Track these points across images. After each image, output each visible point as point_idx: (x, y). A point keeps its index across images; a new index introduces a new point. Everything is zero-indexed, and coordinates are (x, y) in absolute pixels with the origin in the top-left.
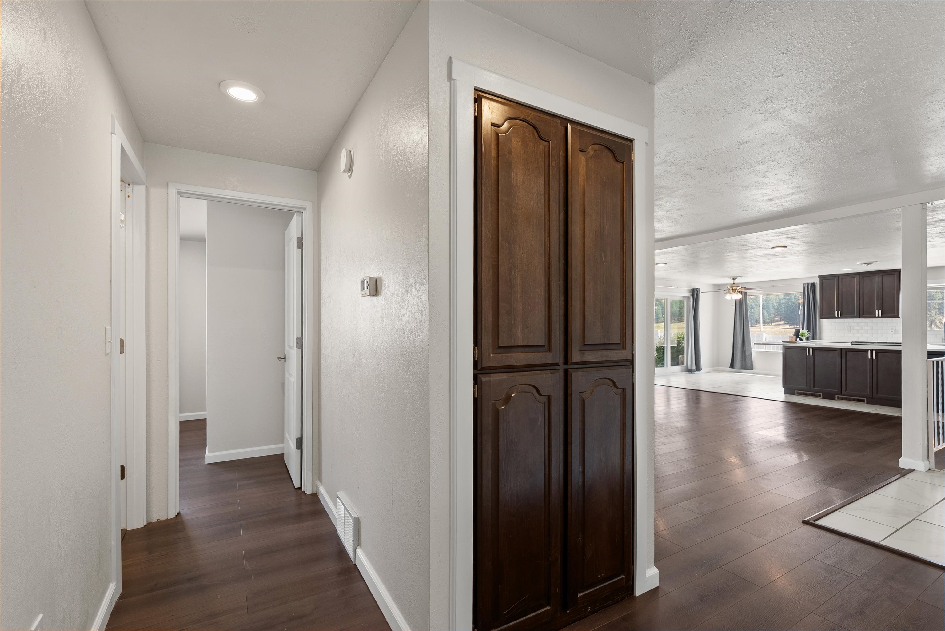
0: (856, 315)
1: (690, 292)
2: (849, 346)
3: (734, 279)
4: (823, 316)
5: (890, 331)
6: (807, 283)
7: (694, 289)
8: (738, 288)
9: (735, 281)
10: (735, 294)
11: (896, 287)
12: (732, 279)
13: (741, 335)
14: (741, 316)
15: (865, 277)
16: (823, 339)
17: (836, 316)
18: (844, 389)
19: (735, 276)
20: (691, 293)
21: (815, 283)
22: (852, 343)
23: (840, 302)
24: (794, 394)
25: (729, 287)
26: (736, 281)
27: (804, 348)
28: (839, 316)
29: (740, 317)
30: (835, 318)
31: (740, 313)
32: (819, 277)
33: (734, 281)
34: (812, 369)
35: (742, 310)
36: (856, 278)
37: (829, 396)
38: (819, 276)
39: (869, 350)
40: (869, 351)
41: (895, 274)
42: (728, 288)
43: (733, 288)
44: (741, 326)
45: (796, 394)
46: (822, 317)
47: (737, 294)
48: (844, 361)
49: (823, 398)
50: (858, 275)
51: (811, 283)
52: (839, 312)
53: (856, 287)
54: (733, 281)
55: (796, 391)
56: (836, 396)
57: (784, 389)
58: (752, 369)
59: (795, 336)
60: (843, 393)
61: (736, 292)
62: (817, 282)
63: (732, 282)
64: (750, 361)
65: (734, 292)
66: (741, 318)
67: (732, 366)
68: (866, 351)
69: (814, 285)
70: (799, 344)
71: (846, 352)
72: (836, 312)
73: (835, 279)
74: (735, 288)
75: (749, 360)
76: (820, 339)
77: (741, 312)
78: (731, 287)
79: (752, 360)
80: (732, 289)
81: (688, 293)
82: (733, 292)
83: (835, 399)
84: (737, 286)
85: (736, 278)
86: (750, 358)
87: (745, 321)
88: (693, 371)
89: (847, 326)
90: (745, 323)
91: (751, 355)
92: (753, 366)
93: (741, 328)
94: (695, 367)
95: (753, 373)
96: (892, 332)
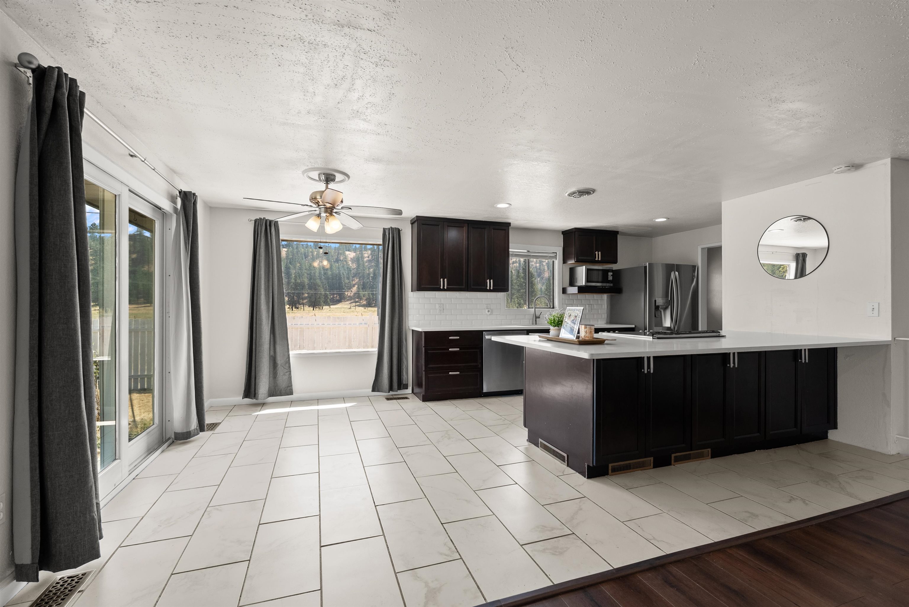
0: (464, 286)
1: (175, 201)
3: (329, 178)
4: (422, 286)
5: (487, 310)
6: (389, 228)
7: (182, 192)
11: (506, 248)
12: (322, 178)
13: (268, 324)
15: (474, 228)
17: (442, 288)
19: (332, 165)
20: (179, 205)
21: (401, 230)
23: (445, 264)
28: (445, 288)
30: (439, 289)
33: (327, 187)
36: (464, 228)
41: (504, 230)
44: (268, 303)
46: (413, 289)
49: (654, 467)
50: (467, 224)
51: (396, 229)
52: (446, 280)
53: (465, 243)
54: (325, 185)
55: (610, 465)
58: (290, 392)
61: (332, 216)
65: (328, 216)
67: (249, 393)
69: (399, 232)
72: (442, 280)
73: (439, 226)
79: (290, 374)
80: (325, 206)
82: (325, 213)
83: (670, 464)
85: (335, 179)
86: (287, 371)
87: (277, 290)
88: (192, 433)
89: (439, 304)
90: (276, 296)
91: (287, 365)
92: (292, 386)
93: (268, 308)
94: (194, 424)
95: (291, 403)
96: (489, 311)
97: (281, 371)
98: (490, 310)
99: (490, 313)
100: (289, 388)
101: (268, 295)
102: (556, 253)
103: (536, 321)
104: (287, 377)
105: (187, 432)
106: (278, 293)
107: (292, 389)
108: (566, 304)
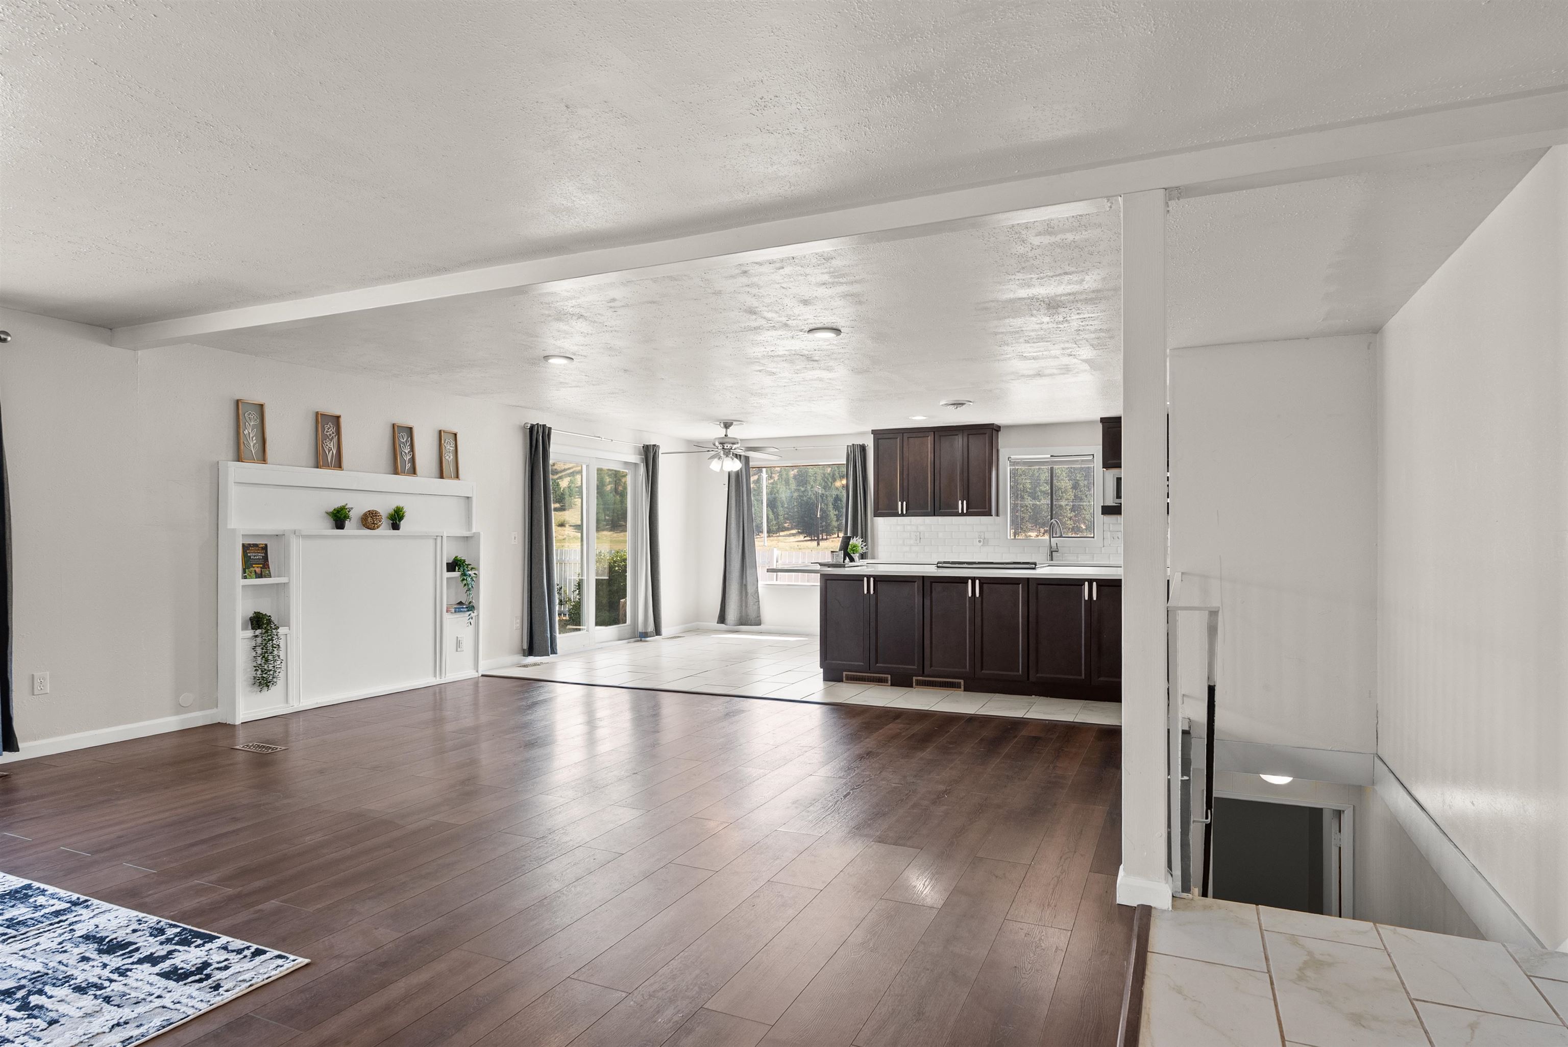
0: (929, 510)
1: (640, 454)
2: (931, 571)
3: (727, 425)
4: (879, 511)
5: (978, 540)
6: (853, 445)
7: (647, 445)
8: (734, 446)
9: (728, 430)
10: (728, 458)
11: (987, 458)
12: (722, 425)
13: (738, 552)
14: (739, 510)
15: (942, 436)
16: (878, 558)
17: (900, 513)
18: (927, 663)
19: (728, 417)
20: (643, 457)
21: (866, 445)
22: (939, 565)
23: (905, 484)
24: (841, 681)
25: (717, 444)
26: (733, 432)
27: (858, 578)
28: (905, 513)
29: (736, 511)
30: (896, 515)
31: (736, 505)
32: (872, 434)
33: (726, 432)
34: (873, 624)
35: (741, 498)
36: (929, 438)
37: (902, 681)
38: (874, 432)
39: (969, 578)
40: (970, 581)
41: (986, 434)
42: (714, 445)
43: (726, 447)
44: (738, 531)
45: (844, 679)
46: (876, 514)
47: (733, 459)
48: (927, 603)
49: (892, 685)
50: (933, 433)
51: (860, 445)
52: (905, 503)
53: (930, 456)
54: (725, 430)
55: (845, 673)
56: (914, 678)
57: (822, 669)
58: (759, 623)
59: (843, 552)
60: (927, 670)
61: (731, 455)
62: (870, 443)
63: (720, 432)
64: (755, 607)
65: (727, 456)
66: (739, 517)
67: (722, 619)
68: (963, 580)
69: (863, 448)
70: (851, 569)
71: (931, 583)
72: (900, 503)
73: (898, 439)
74: (729, 446)
75: (754, 604)
76: (873, 558)
77: (740, 501)
78: (720, 444)
79: (759, 604)
80: (723, 448)
81: (634, 454)
82: (724, 454)
83: (911, 686)
84: (733, 441)
85: (731, 424)
86: (756, 600)
87: (746, 519)
88: (649, 635)
89: (914, 532)
90: (746, 525)
91: (756, 594)
92: (760, 616)
93: (739, 536)
94: (651, 628)
95: (761, 633)
96: (980, 541)
97: (751, 600)
98: (982, 540)
99: (982, 543)
100: (758, 619)
101: (739, 524)
102: (1093, 455)
103: (1051, 556)
104: (757, 607)
105: (645, 633)
106: (748, 522)
107: (760, 620)
108: (1110, 531)
